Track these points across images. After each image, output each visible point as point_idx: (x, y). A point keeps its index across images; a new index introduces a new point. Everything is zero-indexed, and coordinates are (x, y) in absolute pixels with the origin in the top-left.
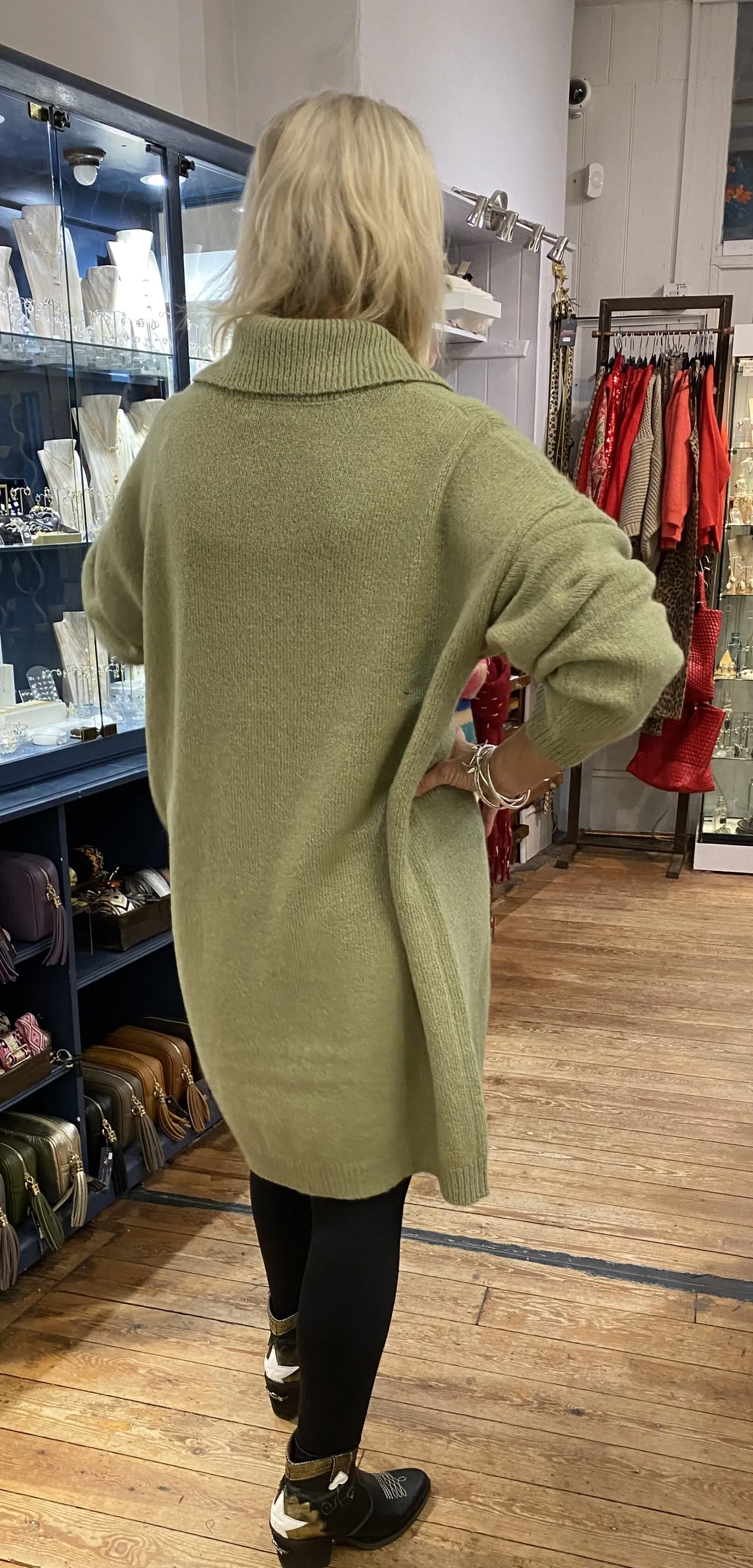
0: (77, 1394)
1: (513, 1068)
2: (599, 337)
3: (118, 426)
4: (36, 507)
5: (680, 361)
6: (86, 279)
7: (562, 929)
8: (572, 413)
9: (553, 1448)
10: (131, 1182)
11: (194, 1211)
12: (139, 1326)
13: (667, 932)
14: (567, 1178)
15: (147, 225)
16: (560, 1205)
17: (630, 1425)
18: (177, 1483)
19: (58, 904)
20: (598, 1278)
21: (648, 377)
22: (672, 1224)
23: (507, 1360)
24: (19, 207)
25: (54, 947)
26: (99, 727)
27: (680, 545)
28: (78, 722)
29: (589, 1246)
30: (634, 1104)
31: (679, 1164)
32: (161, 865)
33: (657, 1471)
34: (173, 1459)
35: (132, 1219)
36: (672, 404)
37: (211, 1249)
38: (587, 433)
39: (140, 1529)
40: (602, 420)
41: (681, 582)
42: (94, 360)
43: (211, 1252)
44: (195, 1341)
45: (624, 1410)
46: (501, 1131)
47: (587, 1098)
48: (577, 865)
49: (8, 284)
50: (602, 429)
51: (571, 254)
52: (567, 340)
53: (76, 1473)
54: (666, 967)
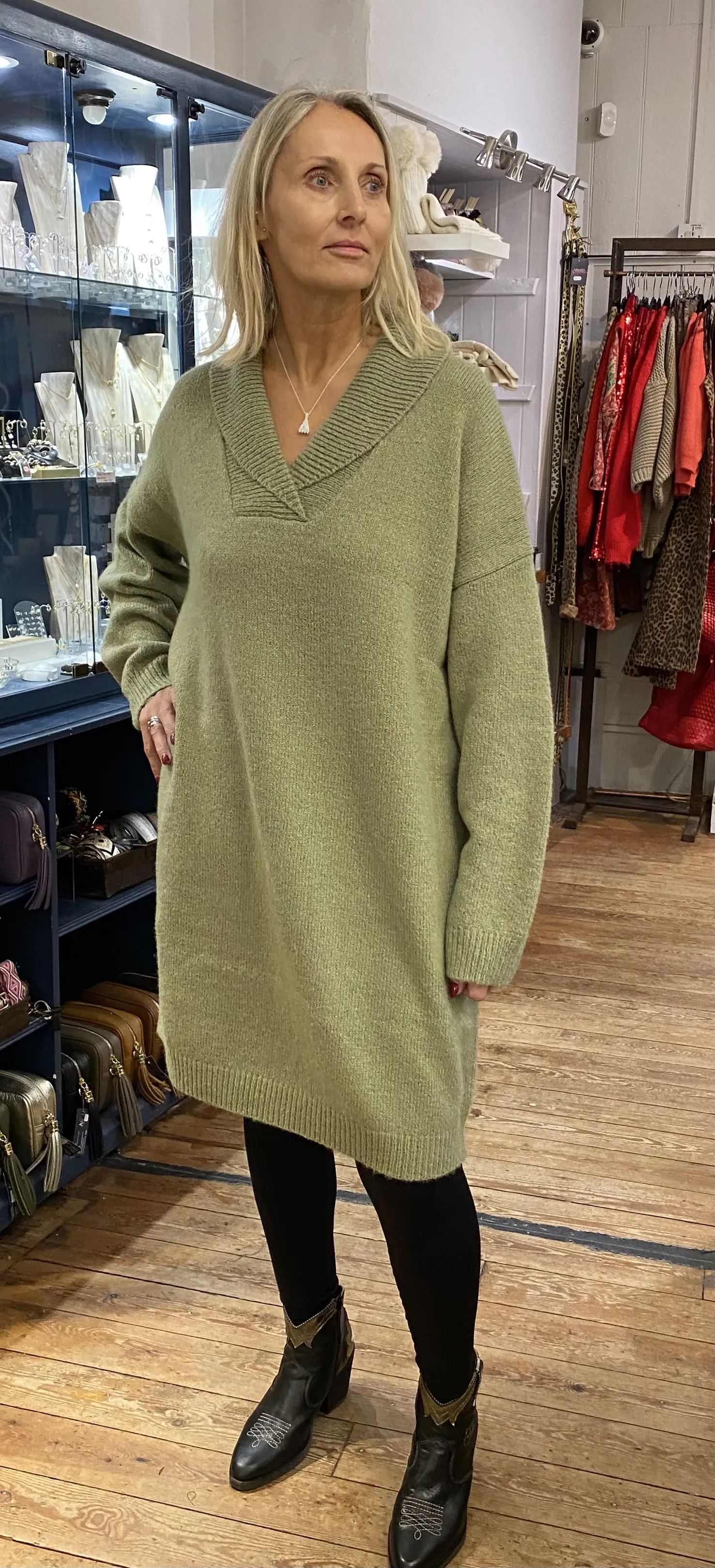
0: (50, 1364)
1: (514, 1037)
2: (612, 277)
3: (117, 360)
4: (34, 441)
5: (695, 303)
6: (89, 213)
7: (569, 893)
8: (583, 352)
9: (551, 1424)
10: (108, 1148)
11: (173, 1179)
12: (116, 1296)
13: (682, 898)
14: (572, 1151)
15: (152, 159)
16: (563, 1178)
17: (632, 1401)
18: (157, 1455)
19: (43, 845)
20: (601, 1253)
21: (661, 319)
22: (680, 1199)
23: (504, 1335)
24: (25, 142)
25: (38, 890)
26: (91, 664)
27: (694, 491)
28: (68, 659)
29: (593, 1220)
30: (643, 1076)
31: (690, 1138)
32: (149, 809)
33: (661, 1448)
34: (154, 1432)
35: (106, 1187)
36: (686, 346)
37: (192, 1219)
38: (598, 374)
39: (118, 1500)
40: (614, 361)
41: (696, 530)
42: (96, 295)
43: (192, 1222)
44: (175, 1311)
45: (627, 1386)
46: (501, 1102)
47: (593, 1069)
48: (585, 826)
49: (12, 219)
50: (614, 370)
51: (582, 192)
52: (578, 278)
53: (50, 1443)
54: (680, 935)
